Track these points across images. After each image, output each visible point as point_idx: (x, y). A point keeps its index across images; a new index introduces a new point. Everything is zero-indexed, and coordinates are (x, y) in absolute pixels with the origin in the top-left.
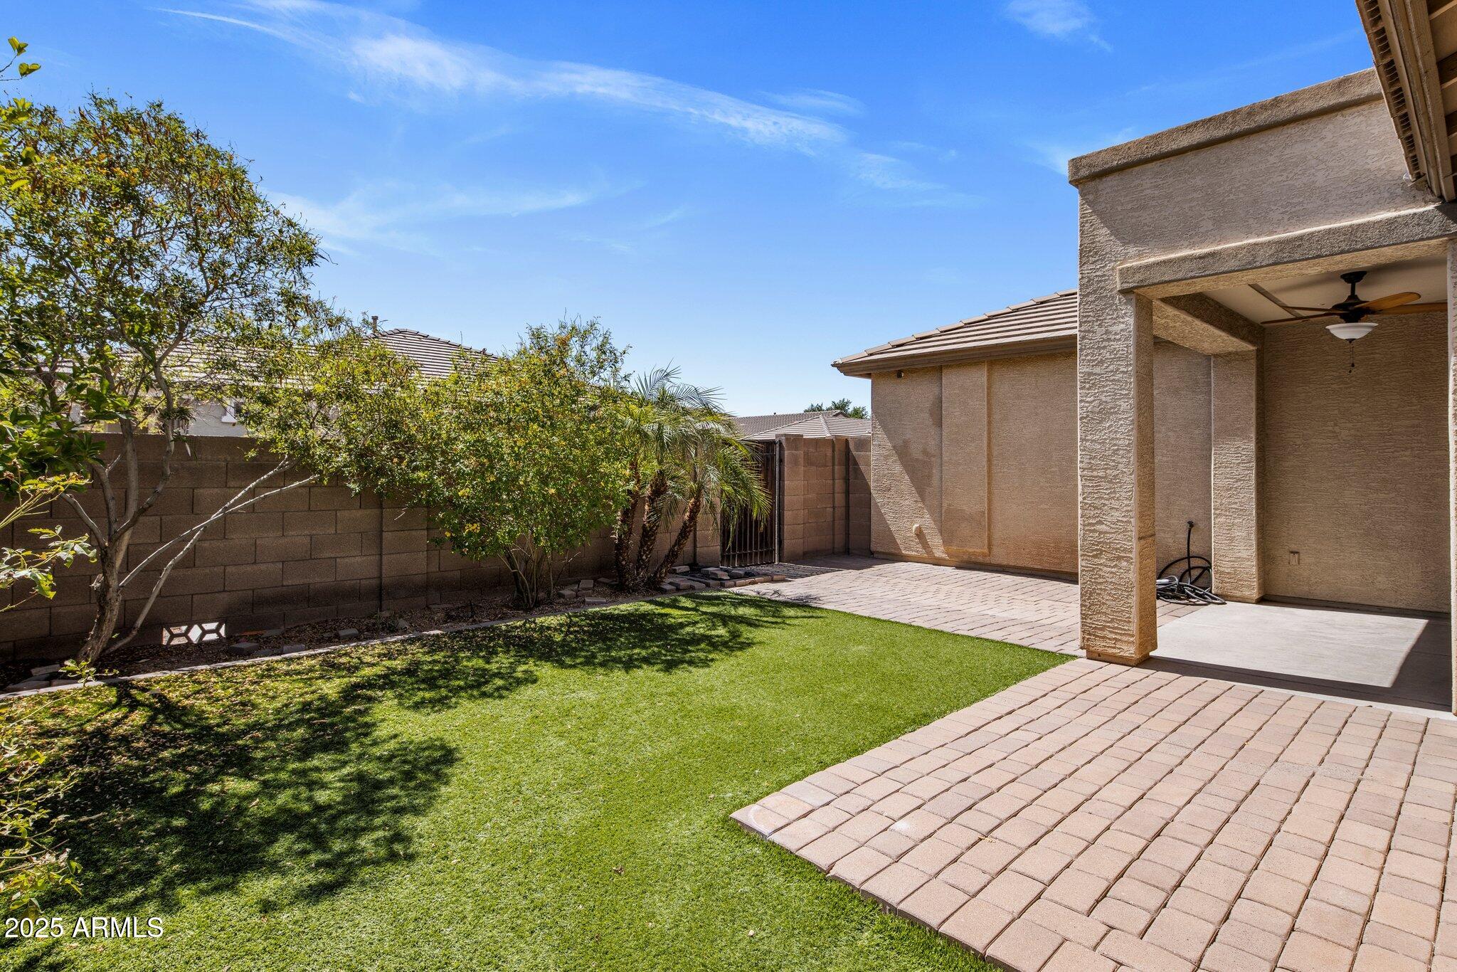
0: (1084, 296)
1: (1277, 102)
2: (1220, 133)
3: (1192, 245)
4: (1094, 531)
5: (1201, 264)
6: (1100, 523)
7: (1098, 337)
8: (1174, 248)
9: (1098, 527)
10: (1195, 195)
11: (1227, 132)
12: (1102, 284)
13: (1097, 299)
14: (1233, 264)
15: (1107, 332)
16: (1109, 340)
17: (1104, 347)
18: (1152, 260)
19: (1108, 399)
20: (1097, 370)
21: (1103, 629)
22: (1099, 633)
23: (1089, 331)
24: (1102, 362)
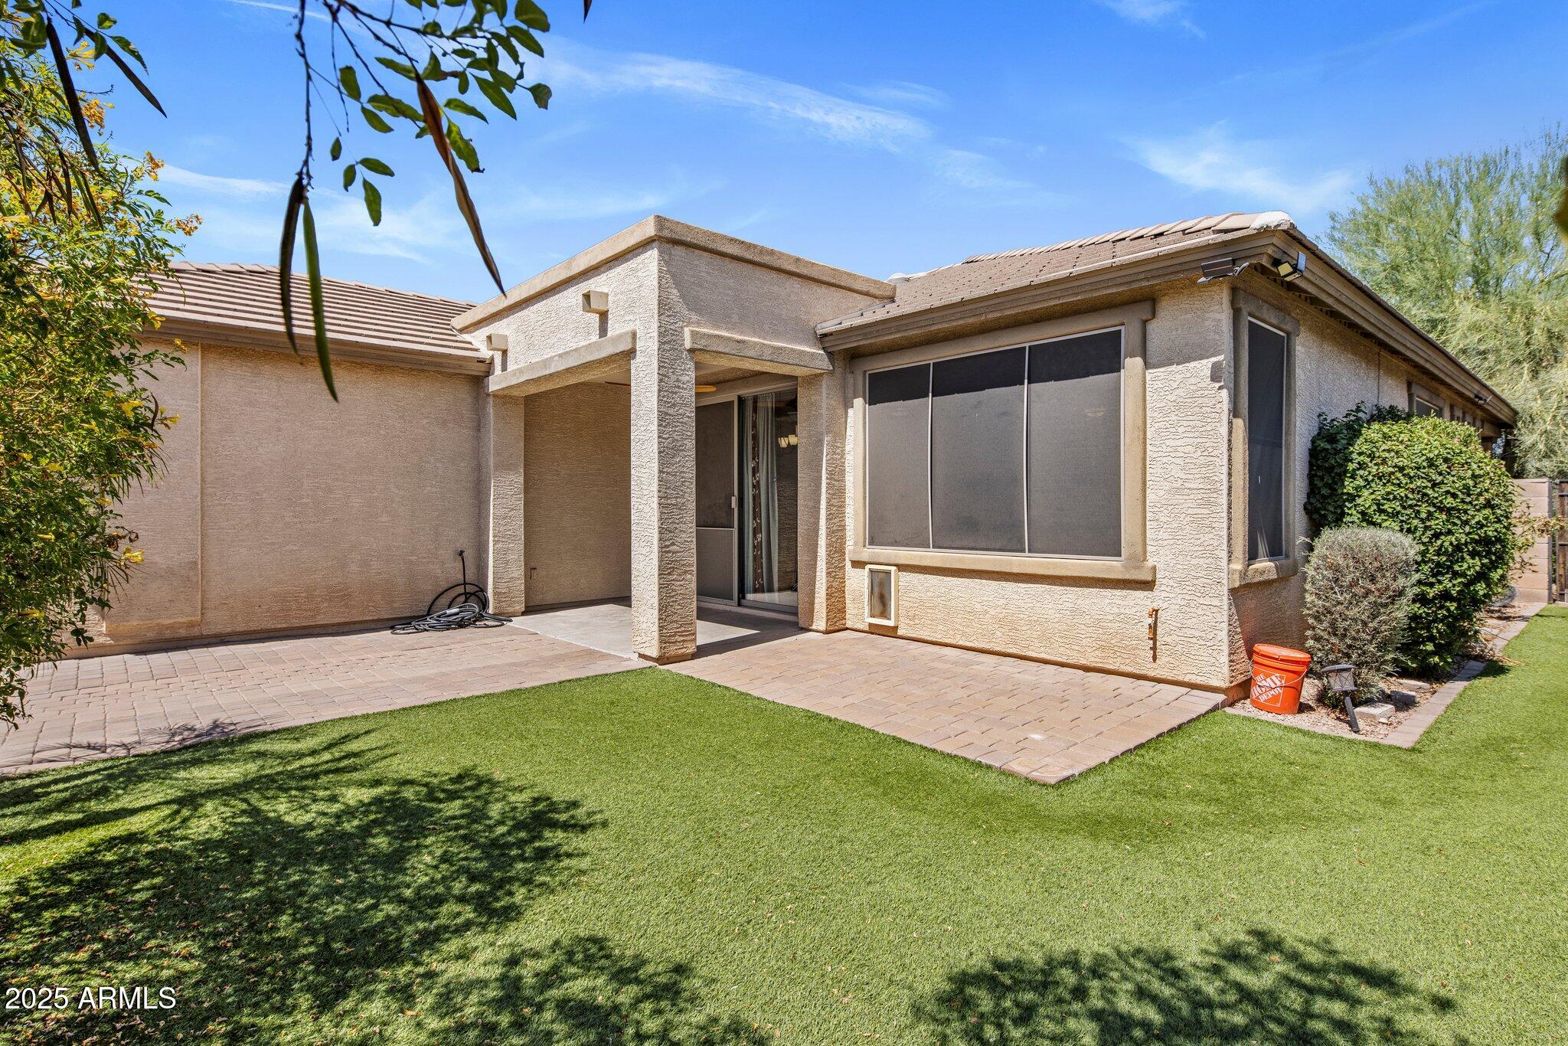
0: (664, 343)
1: (772, 253)
2: (748, 256)
3: (727, 329)
4: (669, 552)
5: (735, 345)
6: (673, 544)
7: (671, 383)
8: (718, 327)
9: (672, 548)
10: (729, 292)
11: (751, 257)
12: (674, 338)
13: (671, 349)
14: (751, 353)
15: (678, 380)
16: (679, 387)
17: (676, 393)
18: (706, 330)
19: (678, 438)
20: (671, 411)
21: (674, 636)
22: (673, 639)
23: (665, 376)
24: (674, 405)
